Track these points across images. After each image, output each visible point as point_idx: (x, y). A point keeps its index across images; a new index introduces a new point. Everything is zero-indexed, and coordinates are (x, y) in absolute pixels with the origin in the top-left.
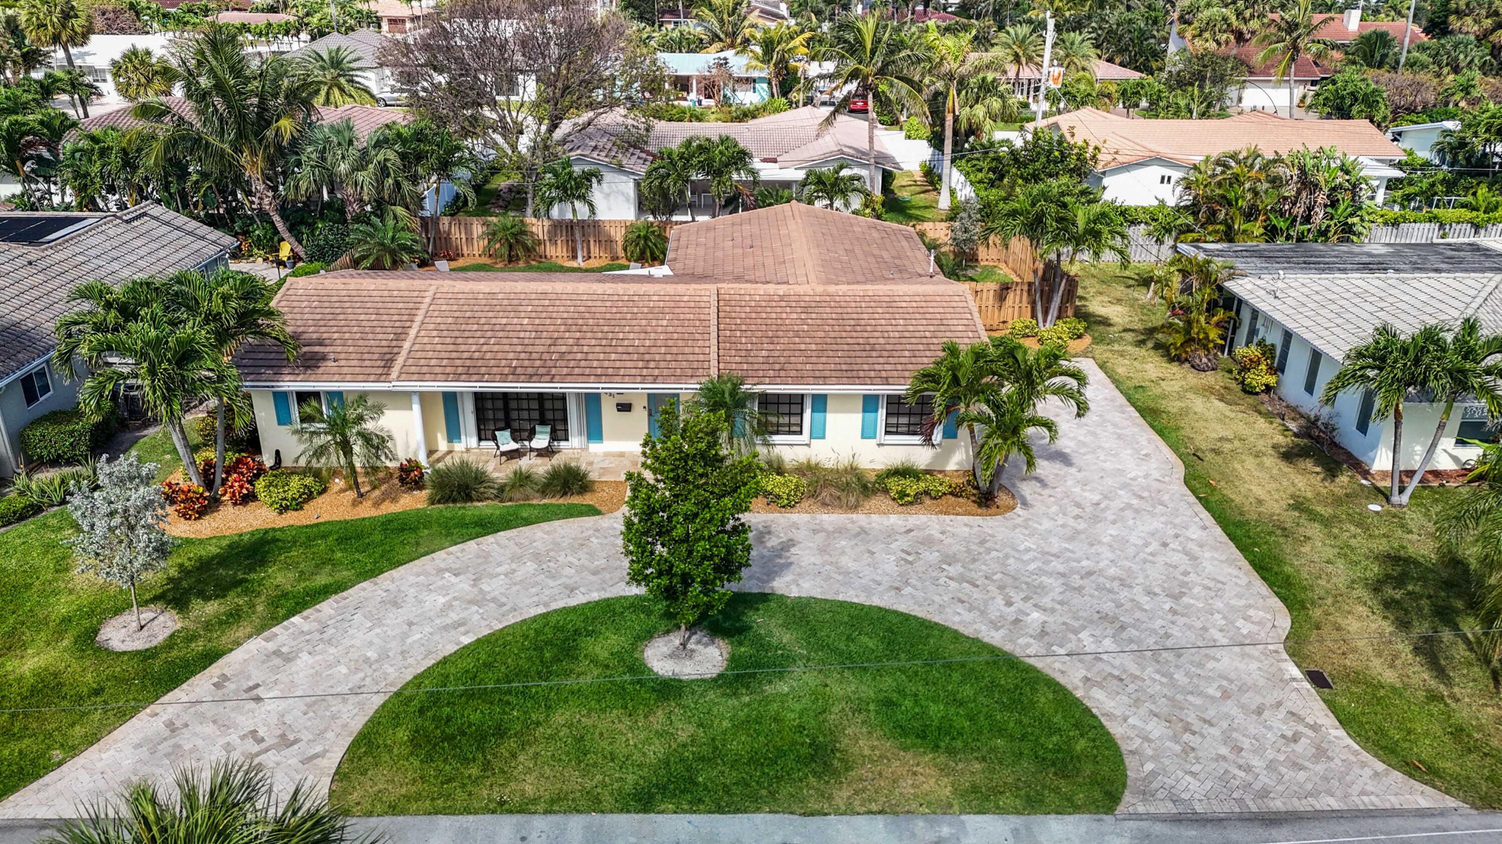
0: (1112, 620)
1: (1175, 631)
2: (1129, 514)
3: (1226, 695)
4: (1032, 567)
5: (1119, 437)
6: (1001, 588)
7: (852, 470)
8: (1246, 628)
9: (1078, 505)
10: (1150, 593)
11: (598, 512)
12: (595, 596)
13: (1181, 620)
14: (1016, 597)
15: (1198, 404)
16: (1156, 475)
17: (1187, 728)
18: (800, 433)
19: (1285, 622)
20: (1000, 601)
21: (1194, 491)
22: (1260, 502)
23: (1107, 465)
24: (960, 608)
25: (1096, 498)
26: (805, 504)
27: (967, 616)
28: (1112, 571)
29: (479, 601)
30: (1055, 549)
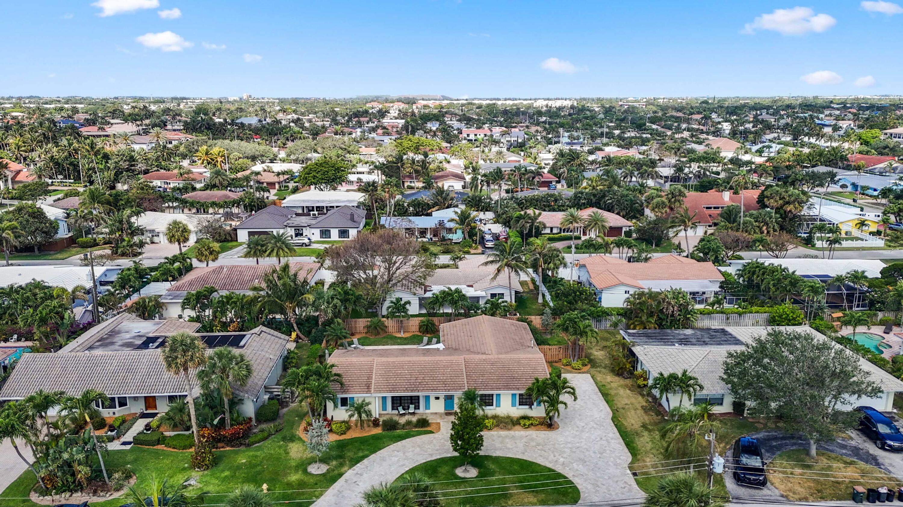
0: (583, 460)
1: (599, 463)
2: (593, 429)
3: (609, 478)
4: (562, 446)
5: (594, 404)
6: (553, 452)
7: (509, 417)
8: (618, 461)
9: (578, 427)
10: (595, 453)
11: (433, 433)
12: (439, 457)
13: (601, 460)
14: (557, 454)
15: (621, 391)
16: (603, 417)
17: (598, 486)
18: (492, 405)
19: (630, 459)
20: (552, 456)
21: (614, 422)
22: (632, 425)
23: (589, 414)
24: (541, 458)
25: (583, 424)
26: (495, 429)
27: (543, 460)
28: (585, 447)
29: (407, 459)
30: (569, 441)
